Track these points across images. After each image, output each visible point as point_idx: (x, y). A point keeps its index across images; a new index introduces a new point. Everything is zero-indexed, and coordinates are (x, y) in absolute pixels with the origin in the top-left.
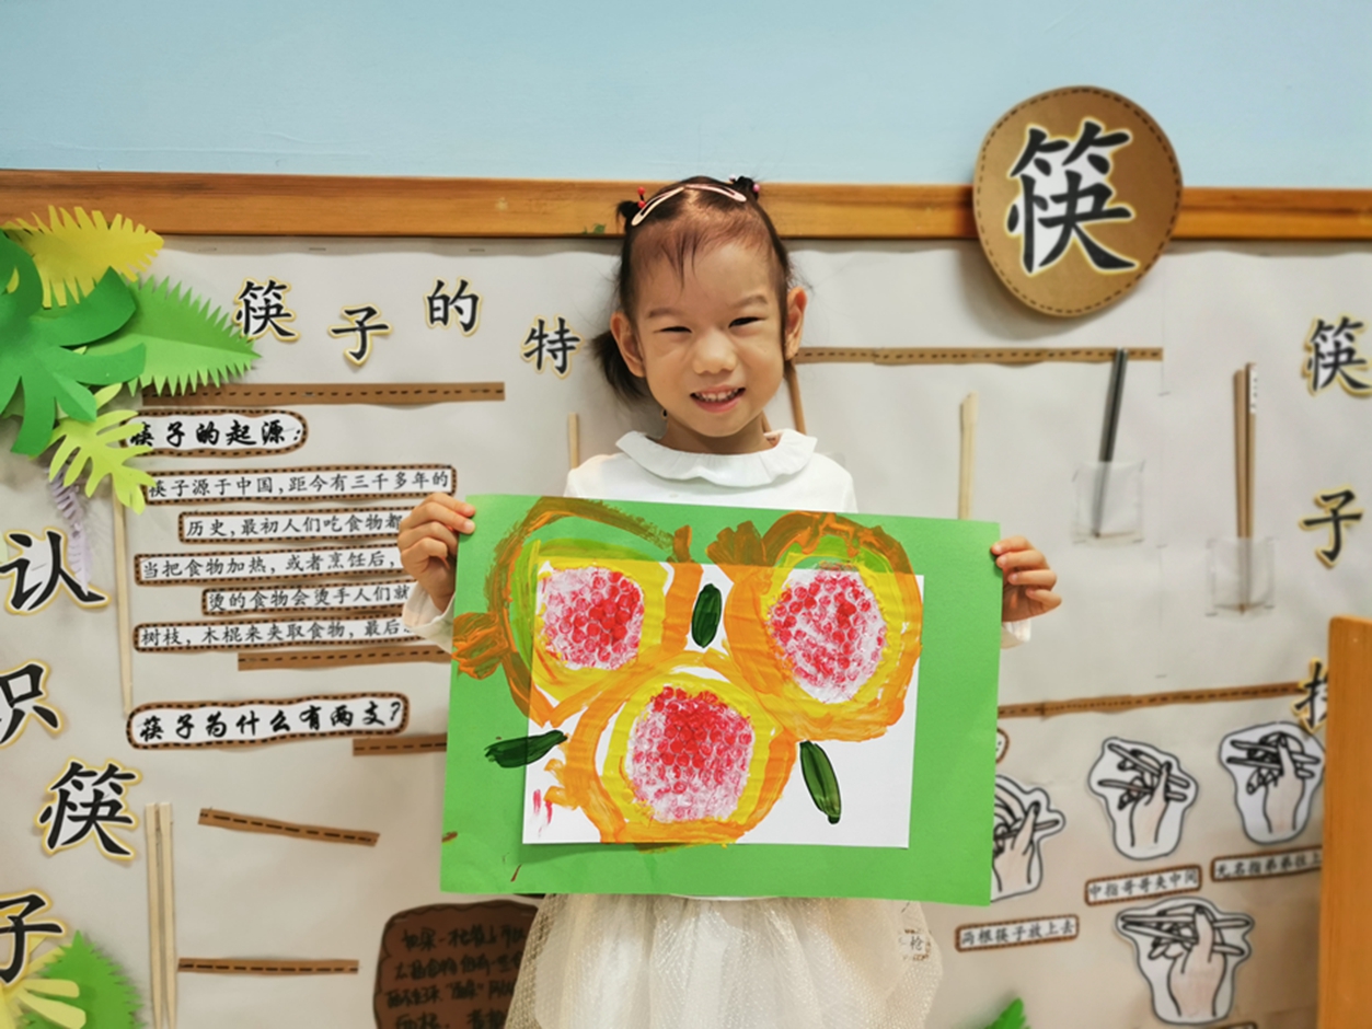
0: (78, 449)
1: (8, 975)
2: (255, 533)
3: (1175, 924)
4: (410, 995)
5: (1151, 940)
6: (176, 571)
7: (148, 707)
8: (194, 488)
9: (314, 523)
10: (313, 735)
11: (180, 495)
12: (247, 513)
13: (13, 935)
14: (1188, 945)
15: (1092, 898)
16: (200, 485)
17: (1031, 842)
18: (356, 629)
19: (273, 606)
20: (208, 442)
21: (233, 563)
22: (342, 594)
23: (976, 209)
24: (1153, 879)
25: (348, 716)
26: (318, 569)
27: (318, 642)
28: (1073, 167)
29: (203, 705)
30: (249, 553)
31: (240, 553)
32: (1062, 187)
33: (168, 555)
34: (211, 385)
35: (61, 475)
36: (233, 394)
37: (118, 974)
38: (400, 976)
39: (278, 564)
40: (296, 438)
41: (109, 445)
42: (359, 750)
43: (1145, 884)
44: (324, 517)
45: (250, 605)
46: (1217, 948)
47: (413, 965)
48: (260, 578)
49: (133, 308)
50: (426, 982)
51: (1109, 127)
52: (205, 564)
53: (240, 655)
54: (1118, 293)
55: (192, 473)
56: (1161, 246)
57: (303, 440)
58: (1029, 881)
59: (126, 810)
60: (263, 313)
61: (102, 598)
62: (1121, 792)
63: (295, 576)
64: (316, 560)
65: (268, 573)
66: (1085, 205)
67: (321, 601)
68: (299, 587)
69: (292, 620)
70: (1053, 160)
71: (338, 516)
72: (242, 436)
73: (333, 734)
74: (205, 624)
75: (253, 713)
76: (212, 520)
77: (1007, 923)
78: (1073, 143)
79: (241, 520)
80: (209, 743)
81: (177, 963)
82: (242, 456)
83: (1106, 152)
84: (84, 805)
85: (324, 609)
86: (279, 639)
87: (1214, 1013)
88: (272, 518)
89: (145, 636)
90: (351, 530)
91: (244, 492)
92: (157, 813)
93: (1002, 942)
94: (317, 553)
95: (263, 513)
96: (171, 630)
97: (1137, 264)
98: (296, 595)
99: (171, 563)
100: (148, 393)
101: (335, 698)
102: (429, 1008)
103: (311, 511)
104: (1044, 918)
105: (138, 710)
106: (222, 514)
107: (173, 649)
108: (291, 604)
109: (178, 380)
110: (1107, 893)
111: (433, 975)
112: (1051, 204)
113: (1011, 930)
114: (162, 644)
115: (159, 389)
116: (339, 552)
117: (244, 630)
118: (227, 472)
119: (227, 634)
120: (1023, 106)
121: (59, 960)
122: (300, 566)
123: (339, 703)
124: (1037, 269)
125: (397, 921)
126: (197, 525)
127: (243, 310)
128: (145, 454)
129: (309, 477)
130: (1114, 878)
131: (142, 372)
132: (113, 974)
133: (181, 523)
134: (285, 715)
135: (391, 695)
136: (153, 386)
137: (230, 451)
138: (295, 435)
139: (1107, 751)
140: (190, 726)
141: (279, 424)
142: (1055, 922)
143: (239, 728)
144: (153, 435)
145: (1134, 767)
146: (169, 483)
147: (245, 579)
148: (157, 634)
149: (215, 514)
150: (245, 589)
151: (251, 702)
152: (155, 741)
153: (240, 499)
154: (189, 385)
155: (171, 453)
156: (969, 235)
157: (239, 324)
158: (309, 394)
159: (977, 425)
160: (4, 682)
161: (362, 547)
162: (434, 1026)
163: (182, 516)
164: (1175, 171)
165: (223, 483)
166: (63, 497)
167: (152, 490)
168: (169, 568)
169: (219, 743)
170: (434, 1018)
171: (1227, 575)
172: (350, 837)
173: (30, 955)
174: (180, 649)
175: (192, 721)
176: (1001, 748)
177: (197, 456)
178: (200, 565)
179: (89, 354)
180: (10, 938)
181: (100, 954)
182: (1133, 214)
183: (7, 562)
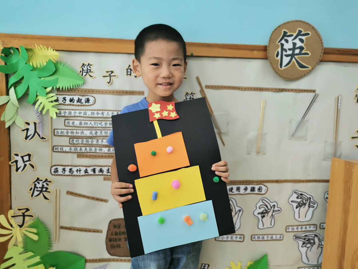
0: (41, 103)
1: (21, 226)
2: (82, 125)
3: (309, 239)
4: (114, 239)
5: (302, 242)
6: (63, 133)
7: (55, 165)
8: (68, 113)
9: (96, 124)
10: (94, 175)
11: (65, 115)
12: (80, 120)
14: (312, 244)
15: (287, 230)
16: (70, 113)
17: (272, 215)
18: (105, 150)
19: (86, 143)
20: (72, 102)
21: (77, 132)
22: (102, 141)
23: (268, 51)
24: (304, 227)
25: (102, 171)
26: (97, 135)
27: (96, 153)
28: (295, 41)
29: (68, 166)
30: (80, 130)
31: (78, 130)
32: (291, 46)
33: (61, 129)
34: (73, 88)
35: (37, 108)
36: (78, 91)
37: (46, 228)
38: (112, 235)
39: (87, 133)
40: (93, 102)
41: (49, 102)
42: (105, 179)
43: (302, 228)
44: (99, 122)
45: (80, 142)
46: (320, 246)
47: (115, 232)
48: (83, 136)
49: (54, 69)
50: (118, 237)
51: (304, 31)
53: (77, 154)
54: (305, 75)
55: (68, 110)
56: (317, 63)
57: (95, 103)
58: (271, 225)
59: (49, 190)
60: (86, 71)
61: (45, 139)
62: (297, 204)
63: (91, 136)
64: (96, 133)
65: (85, 135)
66: (297, 51)
67: (97, 143)
68: (92, 139)
69: (90, 147)
70: (290, 39)
71: (102, 122)
72: (80, 101)
73: (99, 175)
74: (69, 146)
75: (80, 169)
77: (265, 235)
78: (295, 35)
79: (79, 122)
80: (69, 175)
81: (60, 227)
82: (80, 106)
83: (303, 38)
84: (40, 188)
85: (98, 145)
86: (87, 151)
87: (318, 262)
88: (86, 122)
89: (55, 148)
90: (105, 126)
91: (80, 115)
92: (56, 191)
93: (263, 240)
94: (97, 131)
95: (84, 120)
96: (62, 147)
97: (310, 67)
98: (91, 141)
100: (58, 90)
101: (100, 166)
102: (119, 243)
103: (96, 121)
104: (274, 234)
105: (53, 166)
106: (75, 120)
108: (90, 143)
109: (65, 87)
110: (292, 229)
111: (120, 235)
112: (288, 51)
113: (265, 237)
114: (59, 150)
115: (61, 89)
116: (102, 131)
117: (79, 148)
118: (76, 110)
119: (74, 149)
120: (282, 25)
121: (33, 224)
122: (93, 133)
123: (100, 168)
124: (283, 68)
125: (112, 221)
126: (68, 123)
127: (82, 70)
128: (57, 105)
129: (96, 112)
130: (294, 226)
131: (57, 84)
133: (65, 122)
134: (87, 170)
136: (59, 88)
137: (77, 105)
138: (93, 101)
139: (294, 194)
140: (65, 171)
141: (89, 99)
142: (277, 236)
143: (77, 172)
144: (59, 100)
145: (301, 198)
146: (62, 111)
147: (79, 136)
148: (58, 148)
149: (73, 120)
150: (79, 139)
151: (80, 166)
152: (56, 174)
153: (79, 117)
154: (68, 88)
155: (63, 104)
156: (266, 58)
157: (80, 74)
158: (97, 92)
159: (265, 107)
160: (22, 157)
161: (108, 130)
162: (120, 247)
163: (65, 120)
164: (322, 43)
165: (75, 112)
166: (38, 114)
167: (58, 113)
168: (62, 132)
169: (72, 175)
170: (120, 245)
171: (330, 150)
172: (102, 200)
173: (26, 222)
174: (63, 152)
175: (65, 170)
176: (266, 191)
177: (69, 105)
178: (69, 132)
179: (45, 79)
180: (22, 217)
181: (42, 223)
182: (310, 54)
183: (24, 129)
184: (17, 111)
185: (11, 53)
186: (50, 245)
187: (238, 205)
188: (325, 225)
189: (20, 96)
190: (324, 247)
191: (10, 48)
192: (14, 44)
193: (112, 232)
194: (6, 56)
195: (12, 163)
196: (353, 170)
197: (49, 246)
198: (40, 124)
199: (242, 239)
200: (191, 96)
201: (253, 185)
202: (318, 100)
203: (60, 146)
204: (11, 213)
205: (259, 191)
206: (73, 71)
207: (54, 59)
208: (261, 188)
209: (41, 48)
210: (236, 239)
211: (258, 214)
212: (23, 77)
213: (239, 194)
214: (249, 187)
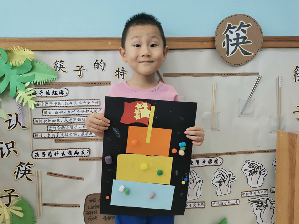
0: (21, 96)
1: (7, 205)
2: (58, 114)
3: (262, 202)
4: (91, 212)
5: (256, 206)
6: (41, 122)
8: (45, 104)
9: (70, 112)
10: (70, 157)
11: (42, 106)
12: (56, 110)
13: (9, 197)
14: (265, 207)
15: (242, 196)
17: (228, 183)
18: (79, 134)
19: (62, 129)
20: (48, 94)
21: (53, 120)
22: (76, 127)
23: (215, 42)
24: (257, 192)
25: (78, 153)
26: (71, 121)
27: (71, 137)
28: (238, 32)
29: (47, 150)
30: (57, 118)
31: (55, 118)
32: (235, 37)
33: (40, 118)
34: (48, 82)
35: (18, 102)
36: (53, 84)
37: (30, 206)
38: (89, 208)
39: (62, 120)
40: (66, 94)
42: (80, 160)
43: (255, 193)
44: (72, 110)
45: (57, 129)
46: (272, 208)
47: (92, 206)
48: (59, 123)
49: (32, 67)
50: (94, 210)
51: (246, 24)
52: (47, 120)
53: (55, 139)
54: (249, 60)
55: (45, 101)
56: (259, 49)
57: (68, 94)
58: (228, 192)
59: (32, 172)
60: (59, 67)
61: (26, 127)
62: (249, 172)
63: (66, 123)
64: (71, 119)
65: (61, 122)
66: (241, 41)
67: (72, 128)
68: (67, 125)
69: (66, 132)
70: (234, 30)
71: (75, 110)
72: (55, 93)
73: (74, 156)
74: (48, 133)
75: (58, 152)
76: (49, 111)
78: (238, 27)
79: (55, 111)
80: (49, 158)
81: (42, 204)
82: (55, 97)
83: (245, 29)
84: (23, 170)
85: (72, 130)
86: (63, 136)
87: (271, 222)
88: (61, 111)
89: (35, 135)
90: (78, 113)
92: (38, 172)
93: (222, 205)
94: (71, 118)
95: (59, 109)
96: (41, 134)
97: (253, 54)
98: (67, 127)
99: (40, 120)
102: (95, 215)
103: (70, 109)
104: (231, 200)
107: (41, 138)
108: (65, 129)
109: (42, 81)
110: (246, 195)
111: (96, 208)
112: (233, 40)
113: (224, 202)
114: (39, 137)
115: (37, 83)
116: (75, 118)
117: (56, 134)
118: (52, 101)
119: (52, 135)
120: (226, 19)
121: (18, 202)
122: (67, 121)
123: (76, 150)
124: (229, 55)
125: (88, 197)
126: (46, 112)
127: (55, 66)
128: (35, 97)
129: (69, 102)
130: (248, 191)
131: (34, 80)
132: (29, 206)
133: (42, 111)
134: (64, 152)
135: (87, 148)
136: (36, 83)
137: (53, 96)
139: (246, 163)
140: (45, 154)
141: (63, 91)
142: (234, 201)
143: (55, 155)
144: (37, 93)
145: (252, 167)
146: (40, 103)
147: (56, 124)
148: (38, 135)
149: (50, 110)
150: (56, 126)
151: (57, 150)
152: (37, 157)
153: (55, 106)
154: (44, 82)
155: (40, 97)
156: (214, 48)
157: (54, 69)
158: (69, 84)
159: (216, 90)
160: (6, 145)
161: (80, 117)
162: (96, 219)
164: (262, 32)
165: (51, 103)
166: (18, 106)
167: (37, 105)
169: (51, 158)
170: (96, 217)
171: (274, 124)
172: (78, 178)
173: (12, 201)
176: (222, 162)
177: (46, 97)
179: (23, 76)
181: (26, 201)
182: (252, 43)
183: (7, 120)
184: (0, 104)
186: (34, 221)
187: (198, 176)
188: (275, 190)
189: (2, 91)
190: (276, 209)
193: (89, 206)
196: (296, 140)
198: (21, 115)
199: (204, 205)
201: (210, 157)
202: (261, 81)
205: (215, 162)
206: (48, 67)
207: (30, 58)
208: (217, 160)
209: (18, 49)
210: (198, 206)
211: (216, 182)
212: (4, 74)
213: (198, 166)
214: (207, 160)
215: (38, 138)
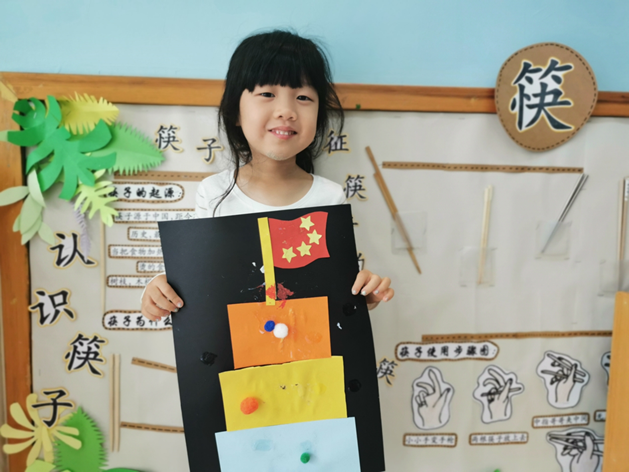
0: (86, 198)
1: (49, 424)
3: (575, 440)
5: (562, 447)
6: (126, 253)
7: (112, 312)
8: (134, 216)
11: (128, 219)
12: (156, 229)
13: (53, 406)
14: (581, 450)
15: (535, 425)
16: (137, 215)
17: (507, 397)
20: (141, 196)
21: (150, 251)
23: (496, 99)
24: (566, 418)
28: (544, 80)
29: (135, 312)
30: (157, 246)
31: (153, 246)
32: (538, 90)
33: (122, 245)
34: (144, 171)
35: (79, 209)
36: (153, 175)
37: (95, 426)
40: (179, 196)
41: (100, 196)
43: (561, 420)
45: (157, 269)
46: (595, 453)
49: (109, 137)
51: (562, 62)
52: (138, 250)
54: (563, 141)
56: (586, 119)
57: (182, 197)
58: (505, 415)
59: (101, 356)
60: (167, 140)
61: (94, 263)
62: (552, 376)
66: (549, 99)
70: (535, 77)
72: (156, 194)
74: (137, 276)
76: (142, 231)
77: (494, 434)
78: (544, 69)
79: (154, 232)
80: (137, 329)
81: (120, 424)
82: (156, 203)
83: (560, 74)
84: (84, 353)
89: (112, 281)
91: (156, 219)
92: (114, 358)
93: (491, 442)
96: (123, 278)
97: (573, 128)
99: (124, 249)
100: (116, 173)
104: (511, 433)
105: (108, 313)
106: (146, 228)
107: (123, 287)
109: (129, 168)
110: (543, 423)
112: (532, 98)
113: (496, 437)
114: (119, 284)
115: (121, 172)
118: (149, 210)
120: (521, 51)
121: (71, 419)
124: (524, 129)
126: (135, 233)
127: (158, 138)
128: (114, 201)
129: (184, 213)
130: (547, 416)
131: (114, 164)
132: (93, 426)
133: (128, 231)
136: (118, 171)
137: (150, 201)
138: (179, 194)
139: (546, 357)
140: (129, 321)
141: (173, 189)
142: (517, 435)
144: (118, 192)
145: (559, 365)
146: (124, 213)
147: (155, 258)
148: (117, 280)
149: (143, 228)
150: (155, 262)
152: (114, 326)
153: (154, 222)
154: (134, 171)
155: (125, 200)
156: (492, 111)
157: (156, 145)
158: (186, 176)
159: (492, 200)
160: (52, 297)
163: (129, 229)
164: (594, 83)
165: (147, 215)
166: (80, 218)
167: (117, 217)
168: (123, 251)
169: (142, 329)
171: (610, 277)
173: (59, 416)
174: (126, 287)
175: (130, 319)
176: (495, 352)
177: (136, 202)
178: (135, 251)
179: (91, 156)
180: (51, 408)
181: (88, 417)
182: (572, 104)
183: (54, 245)
184: (42, 213)
185: (30, 109)
186: (103, 457)
187: (445, 380)
188: (604, 415)
189: (47, 186)
190: (605, 455)
191: (29, 101)
192: (37, 92)
194: (22, 114)
195: (33, 308)
197: (101, 459)
198: (84, 237)
199: (454, 441)
200: (357, 181)
201: (472, 342)
202: (588, 186)
203: (120, 276)
204: (31, 399)
205: (482, 353)
206: (144, 139)
207: (108, 119)
208: (486, 348)
209: (85, 98)
210: (442, 442)
211: (483, 395)
212: (53, 151)
213: (446, 360)
214: (465, 347)
215: (117, 287)
